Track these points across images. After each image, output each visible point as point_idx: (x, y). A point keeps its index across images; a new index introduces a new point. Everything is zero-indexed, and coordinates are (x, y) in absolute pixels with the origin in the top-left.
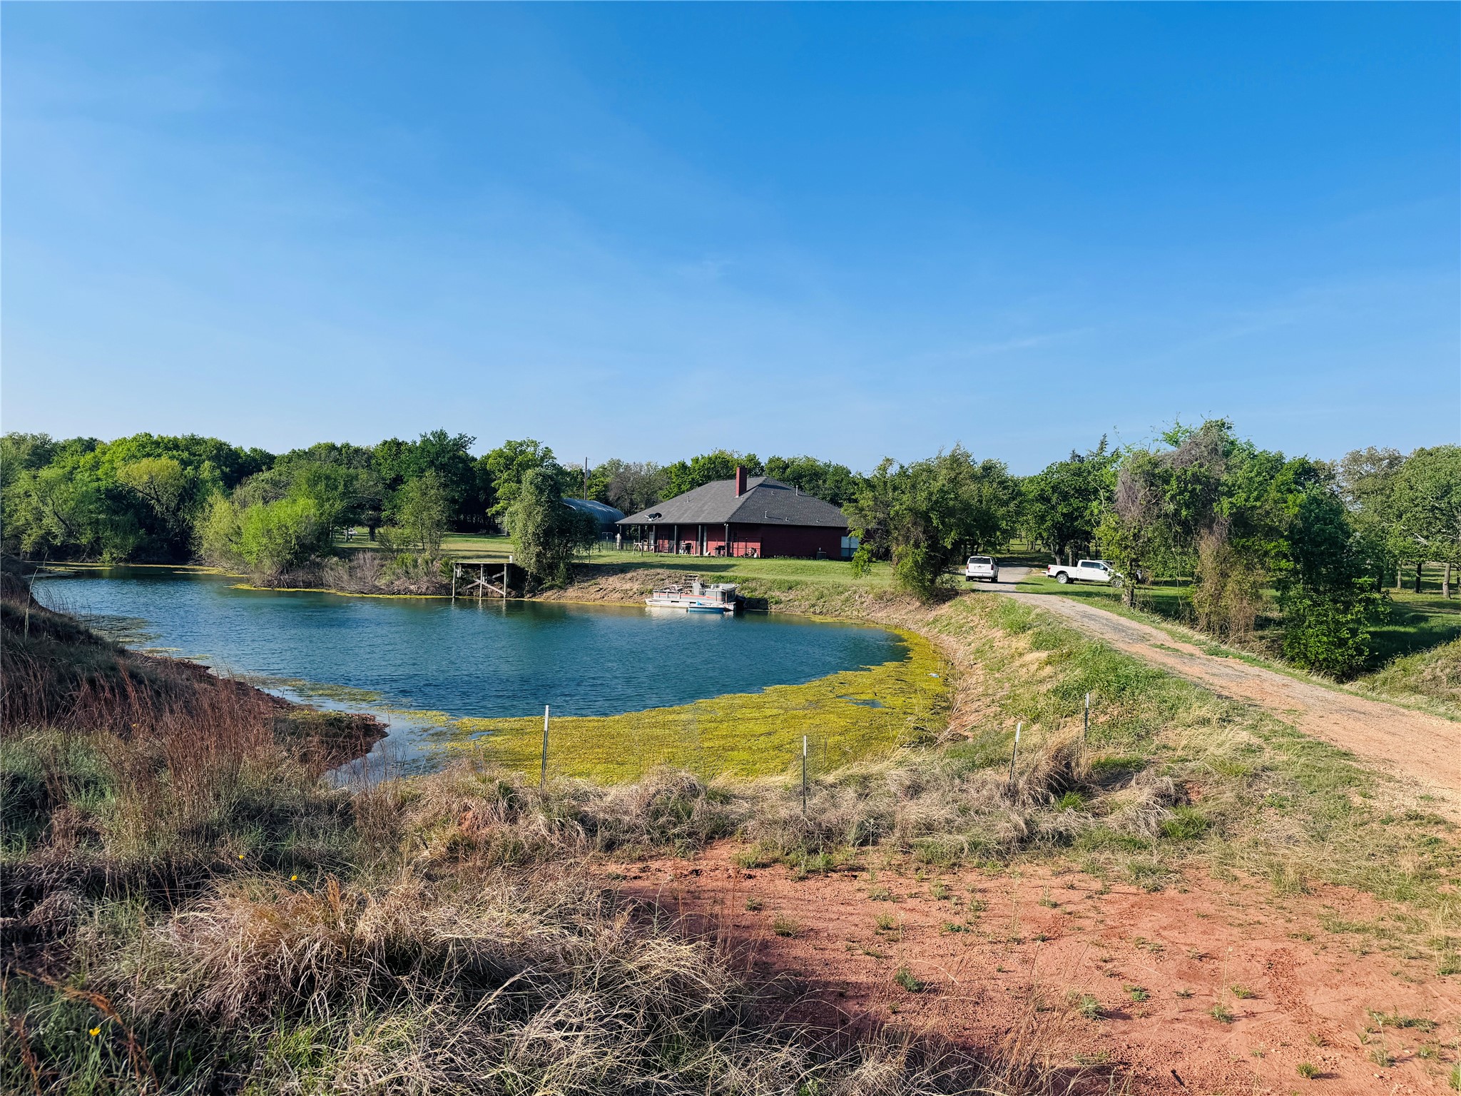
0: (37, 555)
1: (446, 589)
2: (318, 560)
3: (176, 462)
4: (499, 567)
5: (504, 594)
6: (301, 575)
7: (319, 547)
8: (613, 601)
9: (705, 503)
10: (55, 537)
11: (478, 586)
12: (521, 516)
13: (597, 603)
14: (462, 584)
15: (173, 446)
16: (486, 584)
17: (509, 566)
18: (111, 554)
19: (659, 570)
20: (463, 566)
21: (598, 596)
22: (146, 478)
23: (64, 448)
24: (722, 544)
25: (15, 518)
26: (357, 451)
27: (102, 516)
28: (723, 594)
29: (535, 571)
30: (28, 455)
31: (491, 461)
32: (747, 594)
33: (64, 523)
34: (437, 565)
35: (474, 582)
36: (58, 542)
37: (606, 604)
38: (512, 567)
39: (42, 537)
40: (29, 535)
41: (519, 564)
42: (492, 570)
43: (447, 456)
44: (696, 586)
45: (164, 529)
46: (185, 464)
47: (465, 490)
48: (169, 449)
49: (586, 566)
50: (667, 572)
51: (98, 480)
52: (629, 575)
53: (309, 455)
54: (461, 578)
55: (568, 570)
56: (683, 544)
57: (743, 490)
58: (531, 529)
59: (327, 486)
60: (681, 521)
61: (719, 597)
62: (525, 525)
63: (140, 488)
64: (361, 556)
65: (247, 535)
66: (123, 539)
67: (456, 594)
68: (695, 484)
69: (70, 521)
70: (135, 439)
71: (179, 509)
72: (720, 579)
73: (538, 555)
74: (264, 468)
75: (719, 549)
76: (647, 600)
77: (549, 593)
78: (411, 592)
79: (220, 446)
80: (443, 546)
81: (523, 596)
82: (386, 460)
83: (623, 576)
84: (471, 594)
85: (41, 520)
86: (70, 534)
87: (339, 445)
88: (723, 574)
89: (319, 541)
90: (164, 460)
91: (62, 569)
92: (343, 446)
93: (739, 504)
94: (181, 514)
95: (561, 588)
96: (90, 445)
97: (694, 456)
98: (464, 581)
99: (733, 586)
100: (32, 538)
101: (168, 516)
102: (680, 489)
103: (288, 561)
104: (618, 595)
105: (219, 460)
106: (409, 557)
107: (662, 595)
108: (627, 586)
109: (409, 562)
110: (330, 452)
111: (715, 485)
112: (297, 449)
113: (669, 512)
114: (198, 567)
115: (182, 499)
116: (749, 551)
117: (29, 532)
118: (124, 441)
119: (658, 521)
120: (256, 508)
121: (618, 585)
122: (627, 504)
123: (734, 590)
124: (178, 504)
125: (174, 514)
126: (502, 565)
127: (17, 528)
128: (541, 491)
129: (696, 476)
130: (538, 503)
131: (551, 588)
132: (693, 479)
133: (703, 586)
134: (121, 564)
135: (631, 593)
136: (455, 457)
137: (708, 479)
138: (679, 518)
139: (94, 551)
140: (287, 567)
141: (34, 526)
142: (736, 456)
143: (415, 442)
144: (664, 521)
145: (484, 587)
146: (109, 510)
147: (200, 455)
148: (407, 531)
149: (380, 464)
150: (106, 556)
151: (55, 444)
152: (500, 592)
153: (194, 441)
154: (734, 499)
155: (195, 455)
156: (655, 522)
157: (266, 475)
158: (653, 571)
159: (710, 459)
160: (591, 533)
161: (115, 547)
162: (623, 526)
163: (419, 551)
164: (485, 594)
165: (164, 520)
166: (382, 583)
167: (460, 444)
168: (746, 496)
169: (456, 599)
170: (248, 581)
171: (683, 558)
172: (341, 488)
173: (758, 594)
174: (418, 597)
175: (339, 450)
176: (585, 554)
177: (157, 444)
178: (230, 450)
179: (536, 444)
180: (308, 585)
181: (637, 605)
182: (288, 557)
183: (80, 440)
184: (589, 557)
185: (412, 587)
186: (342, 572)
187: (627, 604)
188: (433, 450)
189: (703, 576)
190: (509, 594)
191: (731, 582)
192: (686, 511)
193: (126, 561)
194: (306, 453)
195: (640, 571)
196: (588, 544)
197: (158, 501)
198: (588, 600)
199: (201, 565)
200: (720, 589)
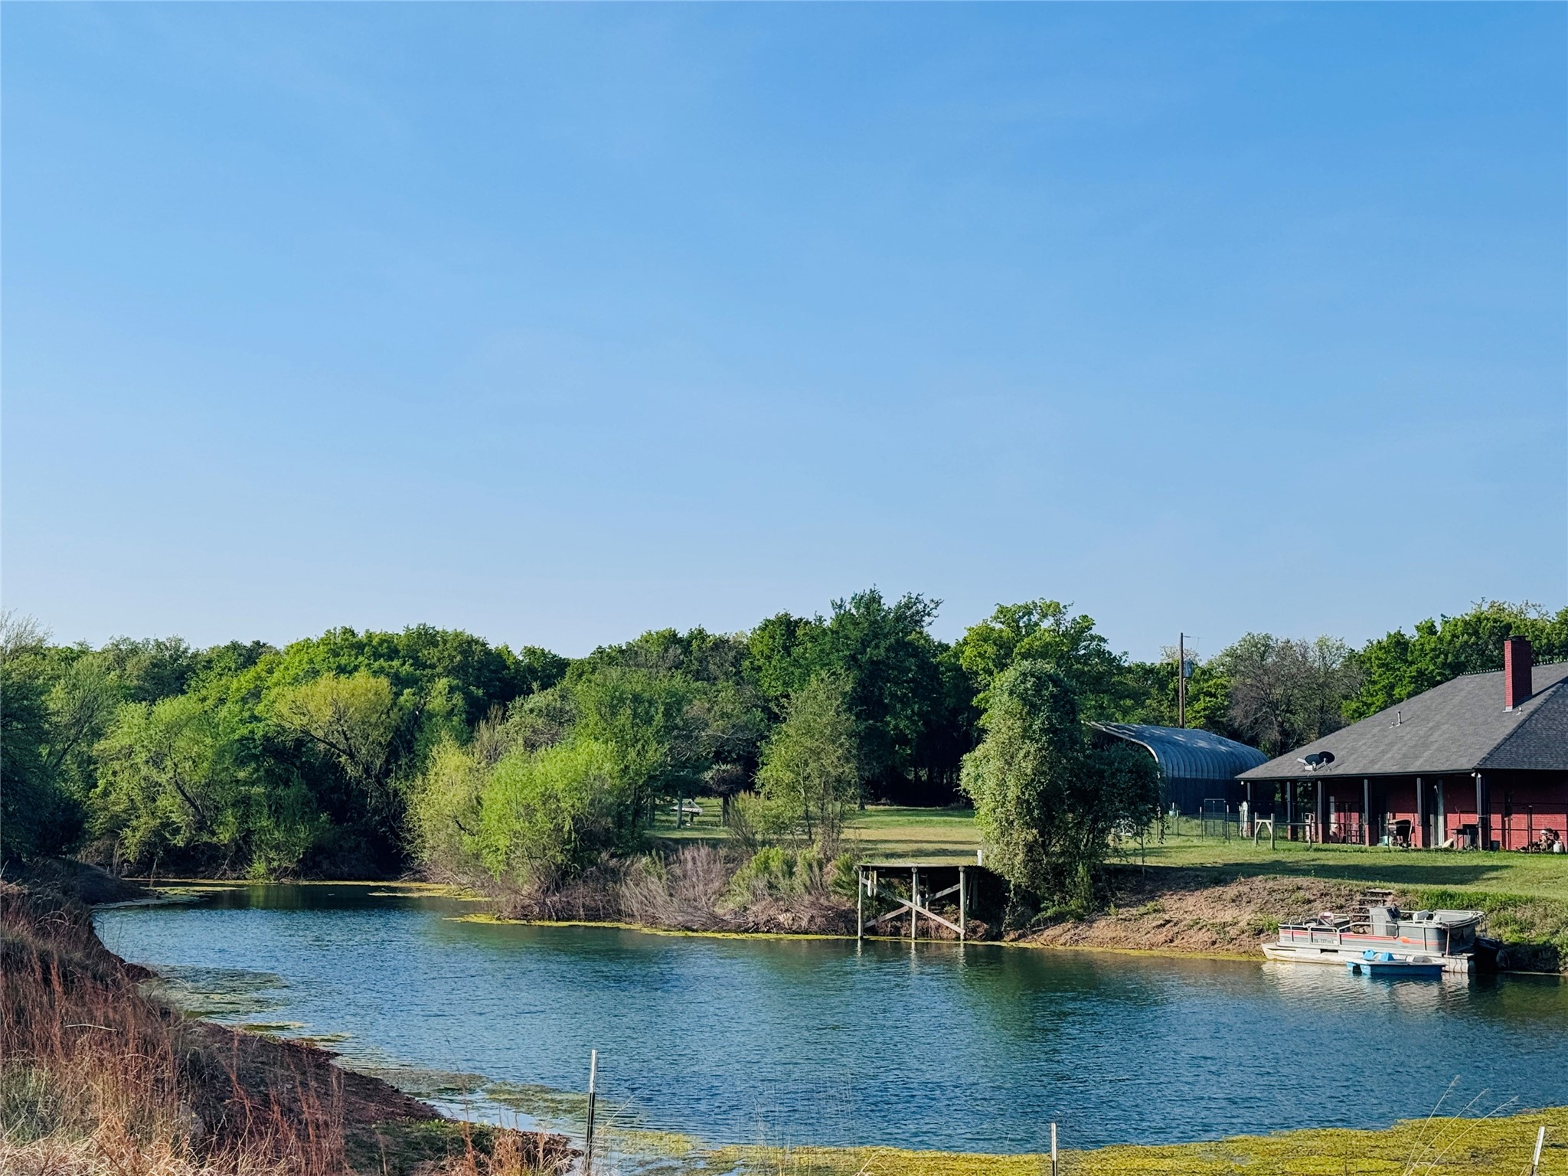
0: (144, 864)
1: (846, 919)
2: (613, 862)
3: (384, 682)
4: (948, 875)
5: (962, 931)
6: (581, 894)
7: (620, 837)
8: (1193, 947)
9: (1437, 726)
10: (177, 831)
11: (909, 913)
12: (996, 764)
13: (1156, 952)
14: (879, 911)
15: (384, 650)
16: (926, 912)
17: (970, 870)
18: (269, 861)
19: (1301, 881)
20: (883, 872)
21: (1161, 938)
22: (328, 713)
23: (209, 665)
24: (1474, 819)
25: (112, 797)
26: (720, 644)
27: (258, 790)
28: (1441, 933)
29: (1024, 882)
30: (138, 678)
31: (969, 651)
32: (1508, 936)
33: (193, 804)
34: (832, 872)
35: (902, 905)
36: (179, 841)
37: (1177, 954)
38: (976, 874)
39: (157, 833)
40: (134, 831)
41: (992, 866)
42: (936, 880)
43: (883, 644)
44: (1379, 915)
45: (362, 810)
46: (400, 682)
47: (920, 714)
48: (377, 656)
49: (1136, 870)
50: (1321, 884)
51: (255, 718)
52: (1232, 891)
53: (625, 657)
54: (878, 898)
55: (1095, 878)
56: (1391, 821)
57: (1522, 692)
58: (1013, 793)
59: (635, 715)
60: (1376, 769)
61: (1433, 940)
62: (1002, 784)
63: (320, 734)
64: (688, 855)
65: (490, 817)
66: (289, 830)
67: (866, 930)
68: (1424, 682)
69: (203, 800)
70: (324, 642)
71: (387, 773)
72: (1444, 900)
73: (1030, 848)
74: (535, 686)
75: (1466, 830)
76: (1265, 947)
77: (1055, 931)
78: (779, 927)
79: (467, 645)
80: (848, 834)
81: (999, 937)
82: (769, 658)
83: (1218, 890)
84: (896, 932)
85: (154, 800)
86: (201, 826)
87: (683, 633)
88: (1451, 888)
89: (620, 826)
90: (362, 680)
91: (180, 890)
92: (692, 637)
93: (1510, 726)
94: (392, 783)
95: (1080, 919)
96: (249, 656)
97: (1421, 619)
98: (883, 903)
99: (1469, 915)
100: (138, 835)
101: (370, 786)
102: (1390, 696)
103: (558, 867)
104: (1204, 936)
105: (466, 674)
106: (777, 856)
107: (1298, 935)
108: (1228, 916)
109: (775, 865)
110: (666, 650)
111: (1466, 683)
112: (605, 645)
113: (1354, 750)
114: (414, 885)
115: (393, 755)
116: (1542, 836)
117: (135, 823)
118: (307, 645)
119: (1327, 770)
120: (512, 764)
121: (1206, 914)
122: (1274, 735)
123: (1471, 925)
124: (387, 761)
125: (379, 782)
126: (954, 871)
127: (115, 817)
128: (1034, 709)
129: (1426, 665)
130: (1026, 734)
131: (1058, 919)
132: (1421, 673)
133: (1394, 914)
134: (286, 881)
135: (1233, 932)
136: (902, 646)
137: (1457, 669)
138: (1373, 762)
139: (241, 855)
140: (559, 879)
141: (143, 811)
142: (1532, 615)
143: (820, 620)
144: (1340, 771)
145: (919, 916)
146: (272, 778)
147: (433, 667)
148: (777, 804)
149: (759, 669)
150: (259, 867)
151: (195, 655)
152: (954, 926)
153: (427, 638)
154: (1502, 715)
155: (425, 666)
156: (1321, 773)
157: (539, 699)
158: (1287, 881)
159: (1466, 623)
160: (1144, 799)
161: (277, 848)
162: (1255, 783)
163: (800, 844)
164: (923, 932)
165: (364, 794)
166: (725, 909)
167: (910, 616)
168: (1529, 706)
169: (865, 942)
170: (487, 908)
171: (1386, 852)
172: (659, 718)
173: (1537, 936)
174: (790, 937)
175: (685, 644)
176: (1132, 844)
177: (360, 647)
178: (488, 653)
179: (1056, 610)
180: (593, 914)
181: (1245, 958)
182: (559, 858)
183: (235, 647)
184: (1143, 853)
185: (781, 918)
186: (656, 886)
187: (1222, 956)
188: (855, 634)
189: (1404, 893)
190: (972, 931)
191: (1469, 907)
192: (1392, 744)
193: (296, 874)
194: (621, 652)
195: (1258, 881)
196: (1141, 823)
197: (351, 756)
198: (1138, 946)
199: (424, 880)
200: (1434, 923)
